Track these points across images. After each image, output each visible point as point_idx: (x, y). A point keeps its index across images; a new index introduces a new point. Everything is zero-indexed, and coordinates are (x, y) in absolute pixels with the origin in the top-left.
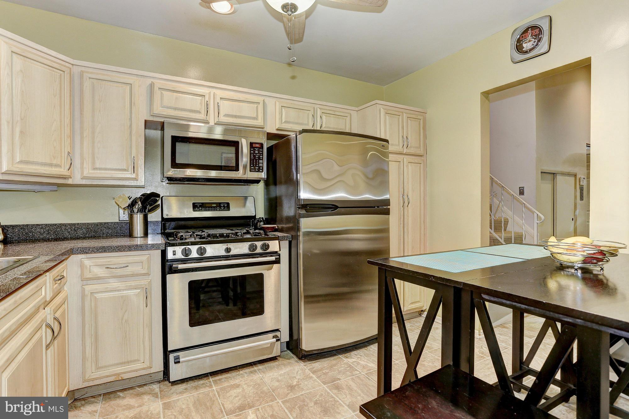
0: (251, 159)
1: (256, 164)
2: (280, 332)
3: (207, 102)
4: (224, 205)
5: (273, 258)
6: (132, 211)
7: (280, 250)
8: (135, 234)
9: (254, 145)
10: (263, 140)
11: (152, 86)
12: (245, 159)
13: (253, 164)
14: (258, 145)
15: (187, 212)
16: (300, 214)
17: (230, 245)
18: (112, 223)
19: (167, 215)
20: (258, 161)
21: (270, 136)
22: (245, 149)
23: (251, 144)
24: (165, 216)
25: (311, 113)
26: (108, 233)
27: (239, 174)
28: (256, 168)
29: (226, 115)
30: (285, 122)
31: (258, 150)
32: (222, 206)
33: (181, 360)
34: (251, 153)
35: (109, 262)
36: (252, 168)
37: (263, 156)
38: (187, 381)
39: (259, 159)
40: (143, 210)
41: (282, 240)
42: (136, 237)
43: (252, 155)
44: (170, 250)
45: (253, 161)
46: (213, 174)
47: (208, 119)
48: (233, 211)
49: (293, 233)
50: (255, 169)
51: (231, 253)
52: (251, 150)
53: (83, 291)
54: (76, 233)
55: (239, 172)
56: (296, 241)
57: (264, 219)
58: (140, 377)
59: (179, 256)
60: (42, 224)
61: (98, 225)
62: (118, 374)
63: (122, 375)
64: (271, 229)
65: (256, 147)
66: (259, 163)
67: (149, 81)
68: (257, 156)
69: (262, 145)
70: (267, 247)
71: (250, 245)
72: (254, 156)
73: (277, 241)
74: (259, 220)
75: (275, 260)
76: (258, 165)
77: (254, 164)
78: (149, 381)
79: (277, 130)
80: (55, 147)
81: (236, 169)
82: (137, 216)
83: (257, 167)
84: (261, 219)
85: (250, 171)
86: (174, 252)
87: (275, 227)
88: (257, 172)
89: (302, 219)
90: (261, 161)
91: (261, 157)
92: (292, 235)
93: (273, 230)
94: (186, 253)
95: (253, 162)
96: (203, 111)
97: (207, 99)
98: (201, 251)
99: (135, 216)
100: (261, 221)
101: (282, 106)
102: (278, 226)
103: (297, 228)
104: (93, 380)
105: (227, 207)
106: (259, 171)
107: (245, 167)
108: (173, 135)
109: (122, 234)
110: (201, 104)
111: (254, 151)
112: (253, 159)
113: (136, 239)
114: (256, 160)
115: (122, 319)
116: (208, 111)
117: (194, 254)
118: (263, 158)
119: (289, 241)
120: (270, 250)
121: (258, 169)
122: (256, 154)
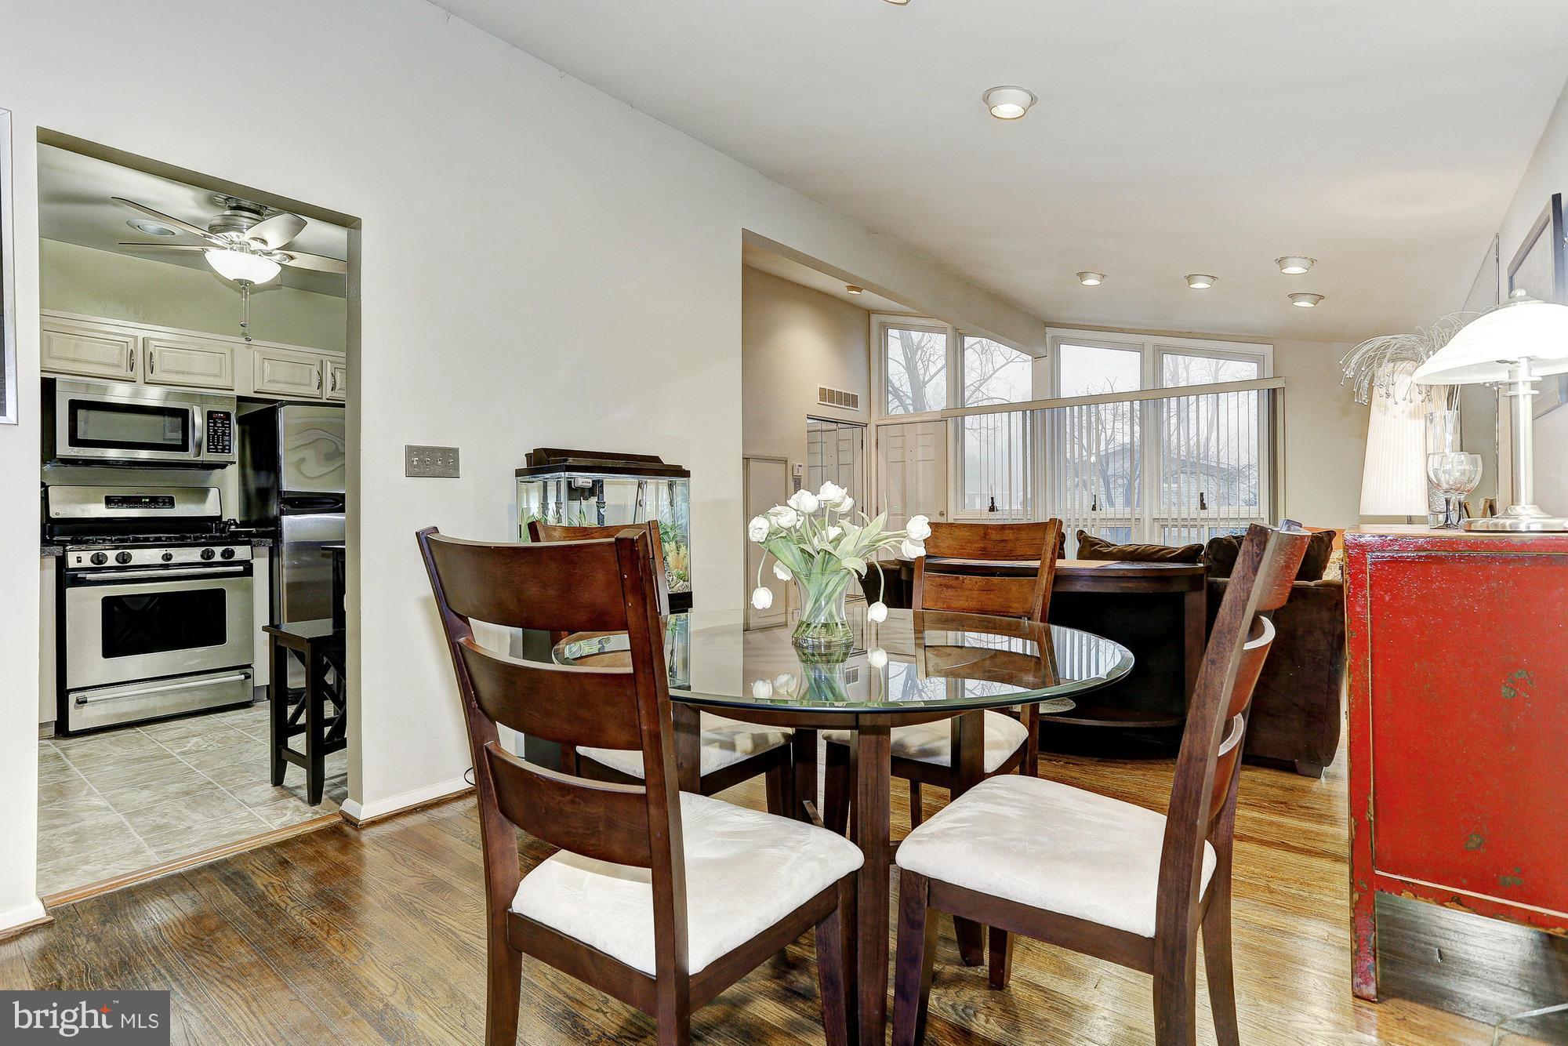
0: (209, 435)
1: (218, 442)
2: (256, 668)
3: (132, 351)
4: (164, 500)
5: (241, 568)
7: (251, 559)
9: (214, 416)
10: (229, 407)
12: (198, 434)
13: (213, 442)
14: (221, 415)
16: (282, 512)
17: (171, 551)
19: (57, 514)
20: (223, 438)
21: (242, 401)
22: (198, 420)
23: (210, 414)
24: (53, 515)
25: (315, 369)
27: (188, 456)
28: (218, 447)
29: (166, 371)
30: (270, 381)
31: (223, 423)
32: (160, 501)
33: (88, 702)
34: (209, 426)
36: (212, 447)
37: (230, 430)
41: (255, 547)
43: (211, 429)
44: (71, 556)
45: (213, 438)
46: (143, 455)
47: (133, 376)
48: (178, 509)
49: (274, 538)
50: (216, 448)
51: (173, 561)
52: (209, 422)
55: (187, 452)
56: (277, 549)
57: (238, 522)
59: (88, 563)
65: (218, 418)
66: (223, 440)
68: (219, 431)
69: (228, 415)
70: (232, 553)
71: (203, 552)
72: (215, 432)
73: (247, 548)
74: (228, 524)
75: (241, 571)
76: (222, 442)
77: (217, 441)
79: (256, 392)
81: (184, 447)
83: (220, 445)
84: (232, 521)
85: (208, 451)
86: (78, 558)
87: (252, 531)
88: (220, 452)
90: (227, 439)
91: (227, 431)
92: (273, 541)
94: (99, 559)
95: (213, 440)
96: (125, 363)
97: (131, 346)
98: (124, 559)
100: (231, 524)
101: (265, 357)
103: (277, 531)
105: (170, 502)
106: (224, 452)
107: (199, 446)
108: (72, 398)
110: (121, 354)
111: (215, 423)
112: (213, 436)
114: (218, 436)
116: (132, 364)
117: (111, 561)
118: (230, 433)
119: (270, 547)
120: (236, 558)
121: (221, 449)
122: (219, 427)
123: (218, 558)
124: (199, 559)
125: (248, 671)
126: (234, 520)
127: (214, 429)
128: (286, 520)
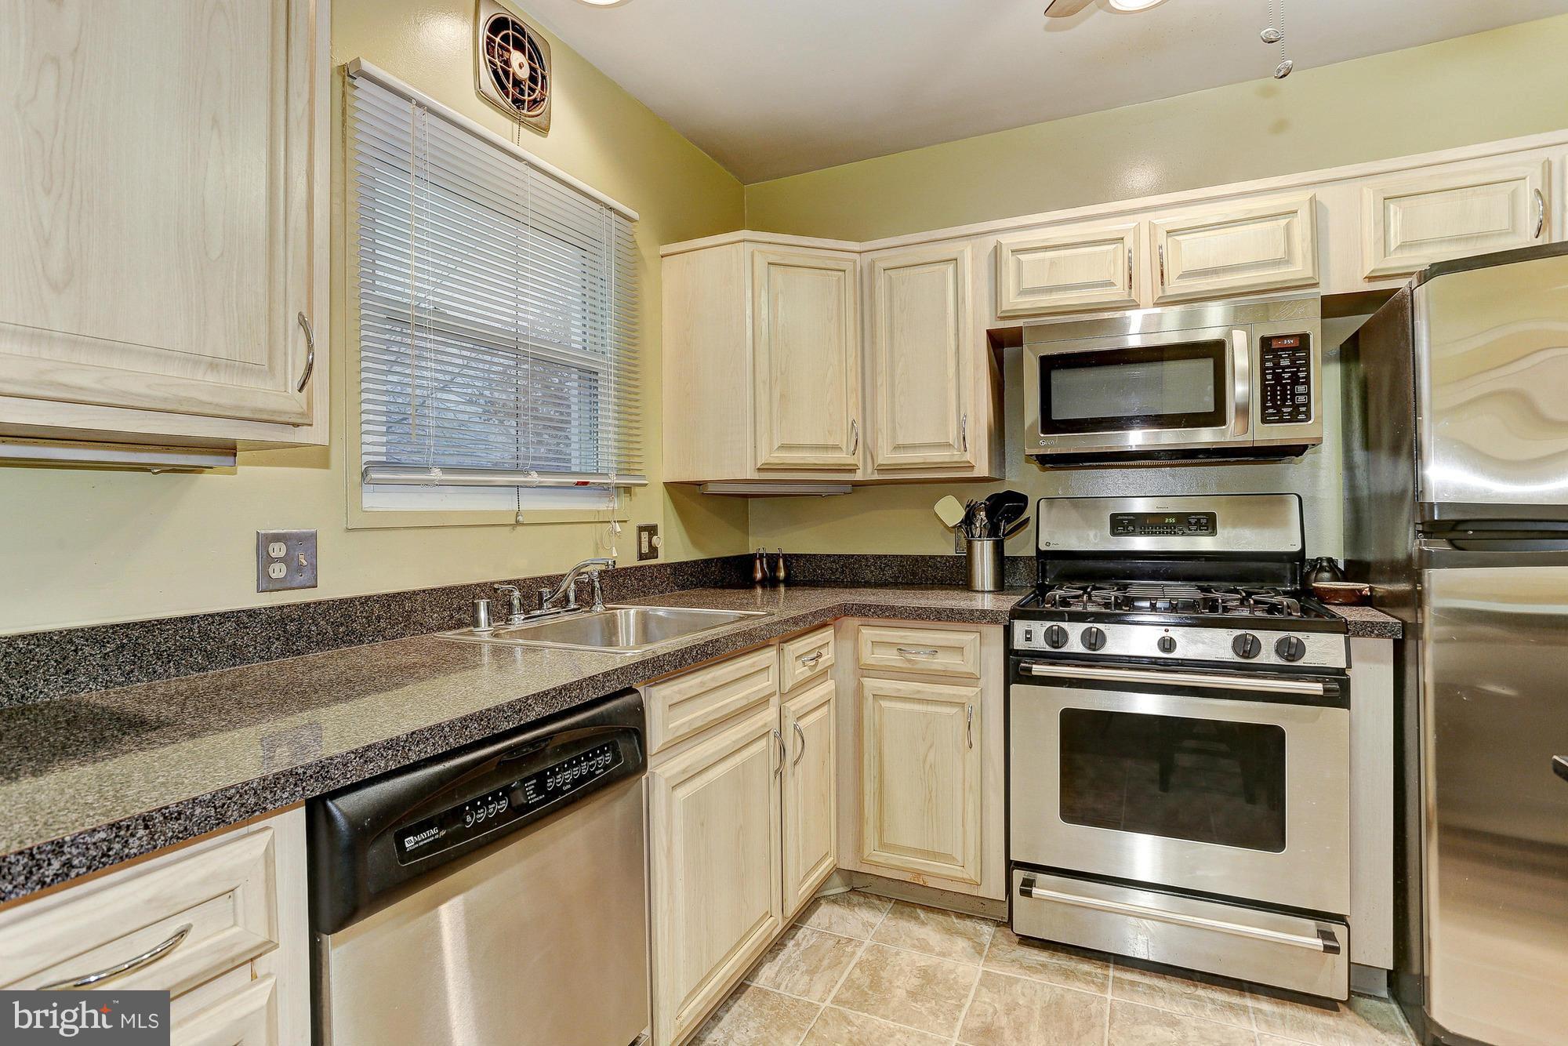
0: (1264, 388)
1: (1284, 400)
2: (1348, 926)
3: (1130, 251)
4: (1199, 520)
5: (1317, 688)
6: (969, 533)
7: (1349, 666)
8: (978, 584)
9: (1275, 345)
10: (1310, 323)
11: (997, 251)
12: (1243, 387)
13: (1274, 400)
14: (1290, 341)
15: (1096, 535)
16: (1425, 555)
18: (942, 557)
19: (1048, 544)
20: (1292, 390)
21: (1334, 306)
22: (1242, 358)
23: (1266, 342)
24: (1043, 547)
26: (935, 578)
27: (1229, 434)
28: (1285, 410)
29: (1186, 275)
30: (1402, 247)
31: (1292, 357)
32: (1193, 521)
33: (1035, 891)
34: (1263, 370)
35: (901, 637)
36: (1271, 411)
38: (1055, 950)
39: (1295, 380)
40: (993, 531)
41: (1363, 636)
42: (978, 591)
43: (1269, 374)
44: (1020, 627)
45: (1274, 391)
47: (1133, 297)
48: (1226, 536)
49: (1407, 614)
50: (1279, 412)
51: (1177, 654)
52: (1263, 361)
53: (860, 688)
54: (884, 575)
55: (1224, 427)
56: (1415, 642)
57: (1341, 566)
58: (962, 896)
59: (1040, 643)
60: (834, 555)
61: (917, 561)
62: (919, 874)
63: (925, 877)
64: (1344, 597)
65: (1283, 349)
66: (1293, 395)
67: (991, 241)
68: (1286, 376)
69: (1304, 338)
70: (1299, 649)
71: (1236, 639)
72: (1278, 378)
73: (1341, 637)
74: (1317, 565)
75: (1321, 693)
76: (1292, 400)
77: (1278, 400)
78: (978, 912)
79: (1370, 279)
80: (830, 415)
81: (1216, 418)
82: (982, 545)
83: (1289, 406)
84: (1325, 564)
85: (1264, 420)
86: (1028, 632)
87: (1360, 591)
88: (1289, 421)
89: (1432, 571)
90: (1301, 389)
91: (1302, 375)
92: (1404, 623)
93: (1354, 599)
94: (1057, 638)
95: (1274, 395)
96: (1120, 279)
97: (1129, 242)
98: (1094, 640)
99: (977, 545)
100: (1323, 570)
101: (1387, 195)
102: (1371, 589)
103: (1415, 600)
104: (877, 865)
105: (1206, 523)
106: (1293, 419)
107: (1243, 411)
108: (1042, 354)
109: (961, 582)
111: (1276, 360)
112: (1273, 387)
113: (980, 595)
114: (1284, 386)
115: (924, 761)
116: (1130, 275)
117: (1074, 644)
118: (1308, 377)
119: (1395, 641)
120: (1307, 660)
121: (1290, 414)
122: (1283, 368)
123: (1268, 655)
124: (1227, 654)
125: (1339, 930)
126: (1330, 560)
127: (1274, 373)
128: (1437, 579)
